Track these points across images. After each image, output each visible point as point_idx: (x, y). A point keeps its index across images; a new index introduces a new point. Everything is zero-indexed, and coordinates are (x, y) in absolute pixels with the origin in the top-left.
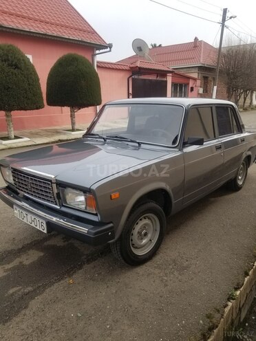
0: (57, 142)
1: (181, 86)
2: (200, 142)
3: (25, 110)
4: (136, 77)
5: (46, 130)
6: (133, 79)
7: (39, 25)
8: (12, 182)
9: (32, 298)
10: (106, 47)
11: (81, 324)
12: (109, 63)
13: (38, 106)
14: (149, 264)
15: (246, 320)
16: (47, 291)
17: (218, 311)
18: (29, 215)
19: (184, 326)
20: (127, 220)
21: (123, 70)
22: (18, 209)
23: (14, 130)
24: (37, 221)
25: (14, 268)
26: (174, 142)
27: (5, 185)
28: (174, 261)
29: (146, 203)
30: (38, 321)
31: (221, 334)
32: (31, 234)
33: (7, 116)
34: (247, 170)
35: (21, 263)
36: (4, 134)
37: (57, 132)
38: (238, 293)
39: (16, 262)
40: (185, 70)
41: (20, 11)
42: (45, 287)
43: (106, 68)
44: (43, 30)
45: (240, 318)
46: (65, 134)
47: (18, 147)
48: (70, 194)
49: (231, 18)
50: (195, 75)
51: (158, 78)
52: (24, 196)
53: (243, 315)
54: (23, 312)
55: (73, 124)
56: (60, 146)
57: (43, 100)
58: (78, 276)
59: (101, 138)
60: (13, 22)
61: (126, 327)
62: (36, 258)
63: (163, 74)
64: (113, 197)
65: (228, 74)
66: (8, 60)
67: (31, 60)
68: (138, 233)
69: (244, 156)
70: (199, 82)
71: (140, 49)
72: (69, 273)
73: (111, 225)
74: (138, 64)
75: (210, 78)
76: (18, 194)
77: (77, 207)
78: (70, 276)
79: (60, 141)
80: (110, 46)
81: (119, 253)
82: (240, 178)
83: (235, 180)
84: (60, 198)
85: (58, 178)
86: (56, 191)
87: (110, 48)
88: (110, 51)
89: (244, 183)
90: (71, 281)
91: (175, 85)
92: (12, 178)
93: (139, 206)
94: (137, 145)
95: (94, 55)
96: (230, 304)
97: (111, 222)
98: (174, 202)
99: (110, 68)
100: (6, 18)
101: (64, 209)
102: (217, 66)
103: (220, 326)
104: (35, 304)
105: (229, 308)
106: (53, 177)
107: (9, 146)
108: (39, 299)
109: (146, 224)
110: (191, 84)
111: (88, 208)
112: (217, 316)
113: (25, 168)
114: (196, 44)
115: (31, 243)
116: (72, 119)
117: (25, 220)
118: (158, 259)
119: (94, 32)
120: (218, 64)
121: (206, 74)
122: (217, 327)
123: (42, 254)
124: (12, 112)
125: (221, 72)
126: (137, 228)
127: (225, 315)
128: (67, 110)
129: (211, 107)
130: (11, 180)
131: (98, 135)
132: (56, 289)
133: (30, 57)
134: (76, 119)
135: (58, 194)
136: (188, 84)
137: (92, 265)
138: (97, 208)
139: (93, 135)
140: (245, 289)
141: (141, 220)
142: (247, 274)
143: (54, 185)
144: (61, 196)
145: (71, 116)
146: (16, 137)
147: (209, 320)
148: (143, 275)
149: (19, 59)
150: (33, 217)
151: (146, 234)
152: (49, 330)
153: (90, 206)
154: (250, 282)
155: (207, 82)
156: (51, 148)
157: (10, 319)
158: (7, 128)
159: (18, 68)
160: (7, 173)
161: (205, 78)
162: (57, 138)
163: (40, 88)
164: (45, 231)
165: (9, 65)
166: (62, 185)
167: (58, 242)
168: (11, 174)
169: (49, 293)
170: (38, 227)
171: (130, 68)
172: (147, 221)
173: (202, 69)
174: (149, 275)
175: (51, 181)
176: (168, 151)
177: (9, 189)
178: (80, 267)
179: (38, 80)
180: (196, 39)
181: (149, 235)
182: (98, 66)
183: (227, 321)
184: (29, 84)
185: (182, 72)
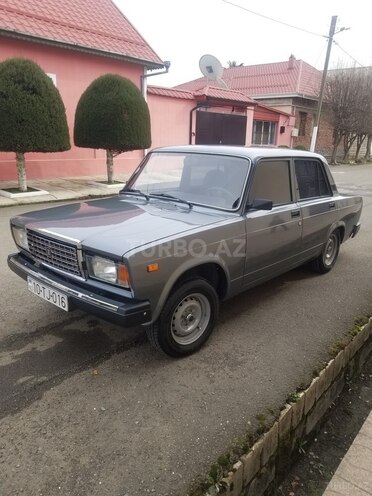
0: (86, 198)
1: (267, 124)
2: (268, 206)
3: (44, 151)
4: (203, 110)
5: (71, 181)
6: (198, 113)
7: (67, 32)
8: (27, 247)
9: (47, 389)
10: (161, 66)
11: (105, 419)
12: (164, 89)
13: (62, 147)
14: (194, 356)
15: (314, 433)
16: (65, 381)
17: (272, 412)
18: (47, 289)
19: (227, 426)
20: (168, 299)
21: (184, 99)
22: (33, 281)
23: (28, 178)
24: (56, 297)
25: (25, 355)
26: (235, 205)
27: (17, 251)
28: (226, 355)
29: (193, 280)
30: (54, 414)
31: (275, 440)
32: (48, 316)
33: (18, 158)
34: (338, 246)
35: (33, 349)
36: (14, 183)
37: (87, 184)
38: (301, 395)
39: (28, 348)
40: (274, 101)
41: (42, 12)
42: (62, 377)
43: (160, 95)
44: (72, 39)
45: (305, 429)
46: (97, 187)
47: (32, 203)
48: (98, 264)
49: (342, 30)
50: (288, 110)
51: (235, 113)
52: (42, 266)
53: (310, 426)
54: (36, 403)
55: (110, 173)
56: (90, 204)
57: (69, 138)
58: (105, 367)
59: (142, 195)
60: (31, 26)
61: (158, 424)
62: (53, 345)
63: (242, 106)
64: (151, 269)
65: (336, 110)
66: (23, 81)
67: (55, 83)
68: (182, 317)
69: (334, 226)
70: (292, 120)
71: (210, 69)
72: (94, 362)
73: (147, 303)
74: (207, 92)
75: (309, 115)
76: (33, 262)
77: (106, 280)
78: (94, 366)
79: (91, 196)
80: (167, 65)
81: (157, 340)
82: (328, 256)
83: (320, 258)
84: (87, 269)
85: (85, 244)
86: (81, 259)
87: (167, 67)
88: (167, 72)
89: (333, 264)
90: (96, 372)
91: (257, 123)
92: (26, 242)
93: (185, 283)
94: (188, 206)
95: (143, 77)
96: (289, 407)
97: (148, 300)
98: (230, 280)
99: (165, 96)
100: (22, 21)
101: (90, 283)
102: (320, 98)
103: (272, 430)
104: (50, 395)
105: (286, 411)
106: (78, 241)
107: (20, 201)
108: (55, 390)
109: (192, 307)
110: (282, 122)
111: (120, 281)
112: (271, 418)
113: (44, 230)
114: (292, 65)
115: (47, 327)
116: (108, 167)
117: (41, 295)
118: (206, 351)
119: (145, 44)
120: (321, 93)
121: (304, 109)
122: (268, 430)
123: (60, 340)
124: (26, 154)
125: (325, 106)
126: (181, 311)
127: (281, 418)
128: (102, 153)
129: (289, 162)
130: (25, 244)
131: (139, 191)
132: (78, 380)
133: (53, 77)
134: (115, 168)
135: (84, 263)
136: (278, 122)
137: (122, 355)
138: (130, 282)
139: (133, 191)
140: (312, 393)
141: (186, 300)
142: (316, 374)
143: (80, 253)
144: (88, 265)
145: (108, 163)
146: (30, 189)
147: (258, 422)
148: (185, 369)
149: (39, 81)
150: (52, 291)
151: (192, 319)
152: (65, 424)
153: (123, 279)
154: (320, 385)
155: (305, 120)
156: (78, 205)
157: (19, 410)
158: (17, 175)
159: (37, 93)
160: (21, 236)
161: (303, 115)
162: (86, 192)
163: (65, 122)
164: (66, 309)
165: (24, 89)
166: (89, 252)
167: (82, 326)
168: (26, 237)
169: (67, 384)
170: (57, 304)
171: (195, 96)
172: (193, 303)
173: (297, 100)
174: (193, 369)
175: (75, 247)
176: (225, 216)
177: (22, 256)
178: (108, 357)
179: (64, 110)
180: (292, 57)
181: (197, 321)
182: (148, 93)
183: (284, 427)
184: (51, 116)
185: (269, 105)
